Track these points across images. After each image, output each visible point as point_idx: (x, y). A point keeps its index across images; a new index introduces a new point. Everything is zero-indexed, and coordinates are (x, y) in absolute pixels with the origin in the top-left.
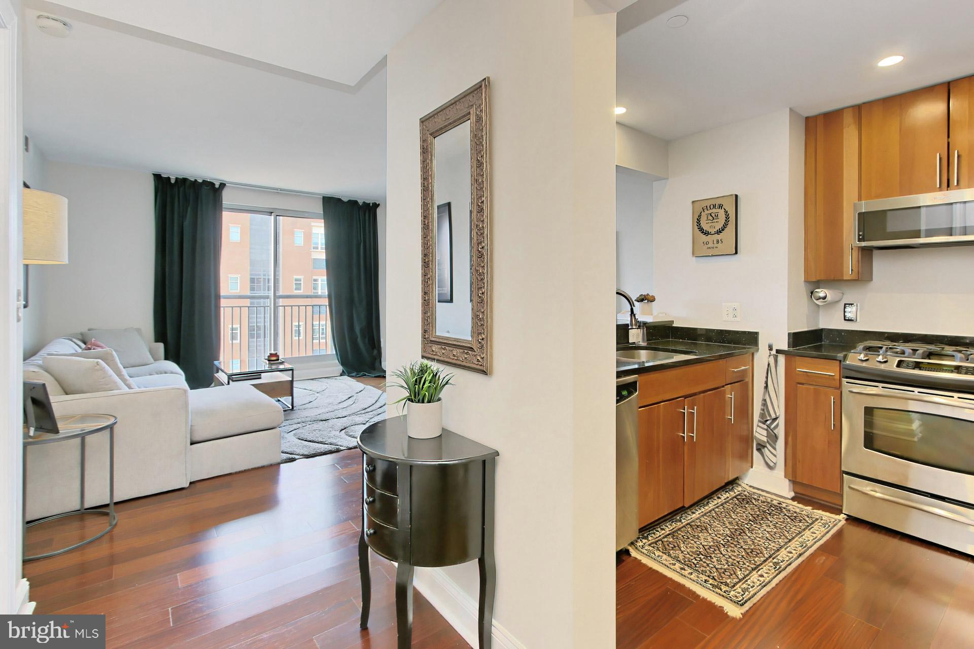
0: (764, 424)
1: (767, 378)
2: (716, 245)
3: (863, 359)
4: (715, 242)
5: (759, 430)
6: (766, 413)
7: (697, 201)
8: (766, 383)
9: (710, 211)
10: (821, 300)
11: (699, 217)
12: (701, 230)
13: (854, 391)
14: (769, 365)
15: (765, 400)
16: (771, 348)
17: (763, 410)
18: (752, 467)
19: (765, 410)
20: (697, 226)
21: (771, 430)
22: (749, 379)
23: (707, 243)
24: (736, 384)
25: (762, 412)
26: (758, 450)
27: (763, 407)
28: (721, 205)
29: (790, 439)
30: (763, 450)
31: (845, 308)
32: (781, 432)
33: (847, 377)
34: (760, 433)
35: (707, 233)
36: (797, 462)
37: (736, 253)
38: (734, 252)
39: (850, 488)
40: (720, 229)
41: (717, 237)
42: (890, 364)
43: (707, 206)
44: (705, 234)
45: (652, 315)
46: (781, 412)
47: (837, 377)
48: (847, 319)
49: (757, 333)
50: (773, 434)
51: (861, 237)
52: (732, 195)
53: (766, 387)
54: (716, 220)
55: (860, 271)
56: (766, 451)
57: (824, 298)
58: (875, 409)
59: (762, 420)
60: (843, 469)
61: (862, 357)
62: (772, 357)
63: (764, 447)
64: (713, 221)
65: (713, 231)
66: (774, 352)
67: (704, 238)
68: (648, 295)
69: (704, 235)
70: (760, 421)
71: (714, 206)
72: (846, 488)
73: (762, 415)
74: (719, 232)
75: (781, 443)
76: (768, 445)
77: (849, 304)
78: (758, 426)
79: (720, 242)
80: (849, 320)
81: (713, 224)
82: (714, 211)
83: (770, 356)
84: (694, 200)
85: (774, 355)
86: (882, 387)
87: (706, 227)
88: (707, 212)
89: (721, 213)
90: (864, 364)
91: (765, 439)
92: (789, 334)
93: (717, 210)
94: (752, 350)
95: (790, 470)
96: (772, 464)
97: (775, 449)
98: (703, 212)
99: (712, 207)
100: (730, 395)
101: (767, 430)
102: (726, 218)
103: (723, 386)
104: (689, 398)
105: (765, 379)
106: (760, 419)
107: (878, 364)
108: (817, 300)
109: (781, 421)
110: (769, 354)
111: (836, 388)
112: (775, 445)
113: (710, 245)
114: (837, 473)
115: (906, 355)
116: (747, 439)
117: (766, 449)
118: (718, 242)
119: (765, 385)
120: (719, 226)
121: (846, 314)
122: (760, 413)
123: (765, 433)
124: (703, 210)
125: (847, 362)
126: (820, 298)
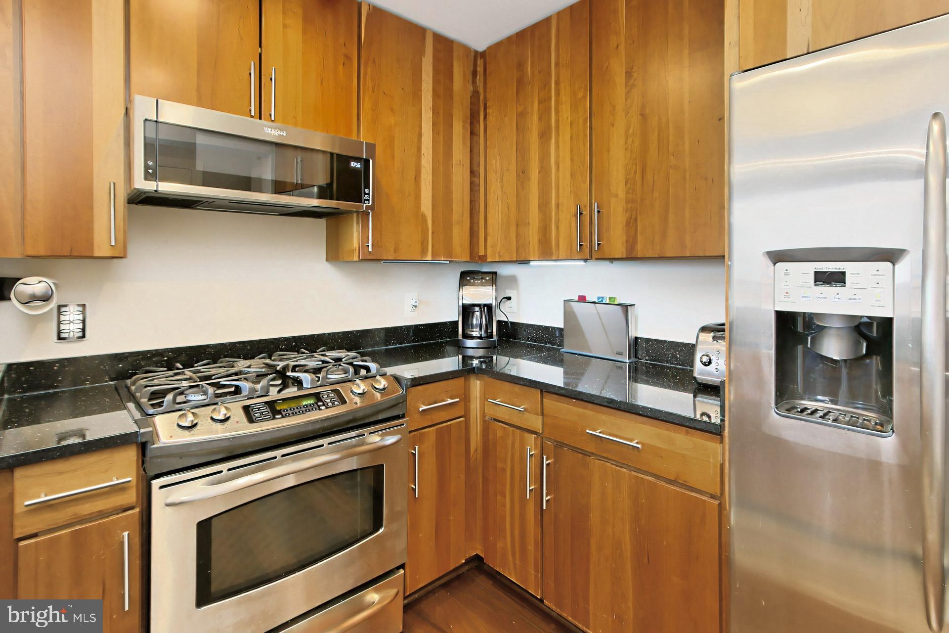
3: (190, 425)
10: (37, 303)
31: (59, 314)
42: (237, 420)
48: (65, 335)
51: (150, 171)
57: (47, 298)
61: (187, 418)
86: (228, 470)
108: (26, 303)
121: (62, 327)
125: (163, 441)
126: (34, 299)
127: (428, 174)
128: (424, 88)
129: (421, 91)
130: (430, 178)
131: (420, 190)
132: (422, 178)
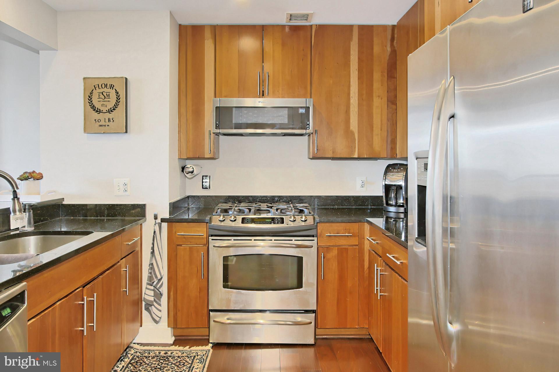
0: (152, 285)
1: (153, 244)
2: (108, 123)
3: (222, 220)
4: (107, 121)
5: (148, 292)
6: (154, 276)
7: (89, 78)
8: (153, 248)
9: (102, 90)
10: (190, 174)
11: (90, 94)
12: (93, 107)
13: (216, 246)
14: (155, 232)
15: (152, 264)
16: (156, 218)
17: (151, 273)
18: (141, 326)
19: (153, 273)
20: (89, 103)
21: (157, 289)
22: (138, 249)
23: (99, 121)
24: (129, 256)
25: (149, 275)
26: (147, 309)
27: (150, 271)
28: (112, 86)
29: (172, 293)
30: (150, 308)
31: (203, 179)
32: (164, 290)
33: (212, 236)
34: (148, 294)
35: (99, 111)
36: (178, 311)
37: (126, 132)
38: (125, 131)
39: (214, 321)
40: (111, 109)
41: (108, 116)
42: (238, 222)
43: (98, 85)
44: (97, 111)
45: (39, 194)
46: (165, 272)
47: (205, 236)
48: (204, 187)
49: (144, 205)
50: (159, 292)
51: (217, 125)
52: (122, 77)
53: (153, 253)
54: (109, 100)
55: (215, 152)
56: (153, 309)
57: (192, 172)
58: (229, 257)
59: (150, 282)
60: (210, 308)
61: (221, 218)
62: (157, 225)
63: (151, 305)
64: (105, 100)
65: (104, 109)
66: (159, 221)
67: (96, 115)
68: (34, 172)
69: (96, 113)
70: (148, 284)
71: (106, 86)
72: (212, 323)
73: (150, 278)
74: (110, 111)
75: (164, 300)
76: (155, 304)
77: (206, 176)
78: (147, 288)
79: (111, 120)
80: (205, 188)
81: (104, 103)
82: (105, 90)
83: (155, 224)
84: (85, 77)
85: (159, 223)
86: (234, 240)
87: (98, 105)
88: (98, 90)
89: (113, 93)
90: (222, 224)
91: (152, 299)
92: (170, 204)
93: (109, 90)
94: (140, 222)
95: (172, 319)
96: (157, 319)
97: (160, 305)
98: (94, 90)
99: (103, 86)
100: (125, 267)
101: (154, 290)
102: (117, 98)
103: (118, 262)
104: (88, 286)
105: (152, 246)
106: (148, 282)
107: (231, 222)
108: (187, 174)
109: (165, 280)
110: (154, 223)
111: (204, 245)
112: (160, 301)
113: (102, 123)
114: (206, 311)
115: (246, 213)
116: (137, 302)
117: (153, 307)
118: (109, 120)
119: (152, 251)
120: (111, 105)
121: (204, 184)
122: (148, 276)
123: (152, 293)
124: (95, 88)
125: (212, 224)
126: (189, 172)
127: (355, 108)
128: (352, 59)
129: (350, 62)
130: (357, 110)
131: (349, 119)
132: (351, 111)
